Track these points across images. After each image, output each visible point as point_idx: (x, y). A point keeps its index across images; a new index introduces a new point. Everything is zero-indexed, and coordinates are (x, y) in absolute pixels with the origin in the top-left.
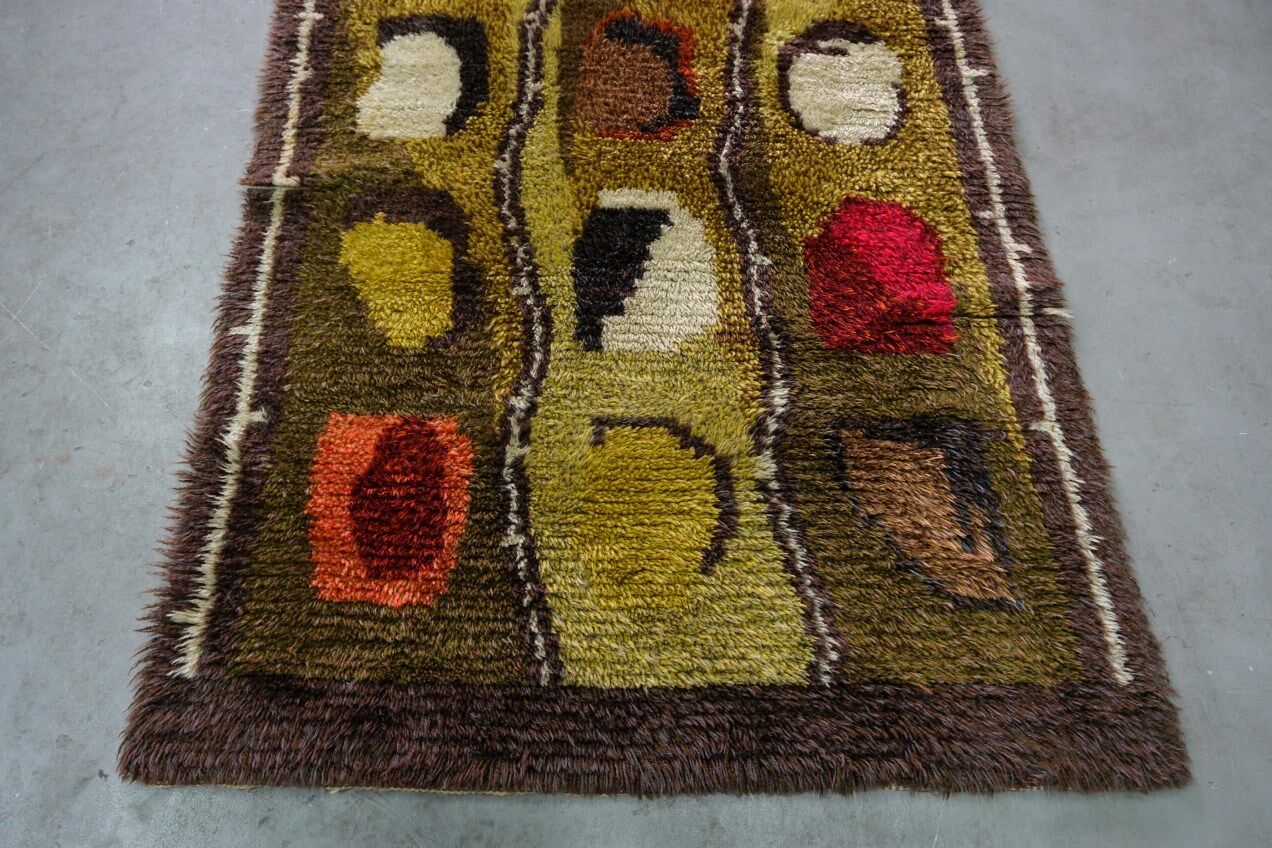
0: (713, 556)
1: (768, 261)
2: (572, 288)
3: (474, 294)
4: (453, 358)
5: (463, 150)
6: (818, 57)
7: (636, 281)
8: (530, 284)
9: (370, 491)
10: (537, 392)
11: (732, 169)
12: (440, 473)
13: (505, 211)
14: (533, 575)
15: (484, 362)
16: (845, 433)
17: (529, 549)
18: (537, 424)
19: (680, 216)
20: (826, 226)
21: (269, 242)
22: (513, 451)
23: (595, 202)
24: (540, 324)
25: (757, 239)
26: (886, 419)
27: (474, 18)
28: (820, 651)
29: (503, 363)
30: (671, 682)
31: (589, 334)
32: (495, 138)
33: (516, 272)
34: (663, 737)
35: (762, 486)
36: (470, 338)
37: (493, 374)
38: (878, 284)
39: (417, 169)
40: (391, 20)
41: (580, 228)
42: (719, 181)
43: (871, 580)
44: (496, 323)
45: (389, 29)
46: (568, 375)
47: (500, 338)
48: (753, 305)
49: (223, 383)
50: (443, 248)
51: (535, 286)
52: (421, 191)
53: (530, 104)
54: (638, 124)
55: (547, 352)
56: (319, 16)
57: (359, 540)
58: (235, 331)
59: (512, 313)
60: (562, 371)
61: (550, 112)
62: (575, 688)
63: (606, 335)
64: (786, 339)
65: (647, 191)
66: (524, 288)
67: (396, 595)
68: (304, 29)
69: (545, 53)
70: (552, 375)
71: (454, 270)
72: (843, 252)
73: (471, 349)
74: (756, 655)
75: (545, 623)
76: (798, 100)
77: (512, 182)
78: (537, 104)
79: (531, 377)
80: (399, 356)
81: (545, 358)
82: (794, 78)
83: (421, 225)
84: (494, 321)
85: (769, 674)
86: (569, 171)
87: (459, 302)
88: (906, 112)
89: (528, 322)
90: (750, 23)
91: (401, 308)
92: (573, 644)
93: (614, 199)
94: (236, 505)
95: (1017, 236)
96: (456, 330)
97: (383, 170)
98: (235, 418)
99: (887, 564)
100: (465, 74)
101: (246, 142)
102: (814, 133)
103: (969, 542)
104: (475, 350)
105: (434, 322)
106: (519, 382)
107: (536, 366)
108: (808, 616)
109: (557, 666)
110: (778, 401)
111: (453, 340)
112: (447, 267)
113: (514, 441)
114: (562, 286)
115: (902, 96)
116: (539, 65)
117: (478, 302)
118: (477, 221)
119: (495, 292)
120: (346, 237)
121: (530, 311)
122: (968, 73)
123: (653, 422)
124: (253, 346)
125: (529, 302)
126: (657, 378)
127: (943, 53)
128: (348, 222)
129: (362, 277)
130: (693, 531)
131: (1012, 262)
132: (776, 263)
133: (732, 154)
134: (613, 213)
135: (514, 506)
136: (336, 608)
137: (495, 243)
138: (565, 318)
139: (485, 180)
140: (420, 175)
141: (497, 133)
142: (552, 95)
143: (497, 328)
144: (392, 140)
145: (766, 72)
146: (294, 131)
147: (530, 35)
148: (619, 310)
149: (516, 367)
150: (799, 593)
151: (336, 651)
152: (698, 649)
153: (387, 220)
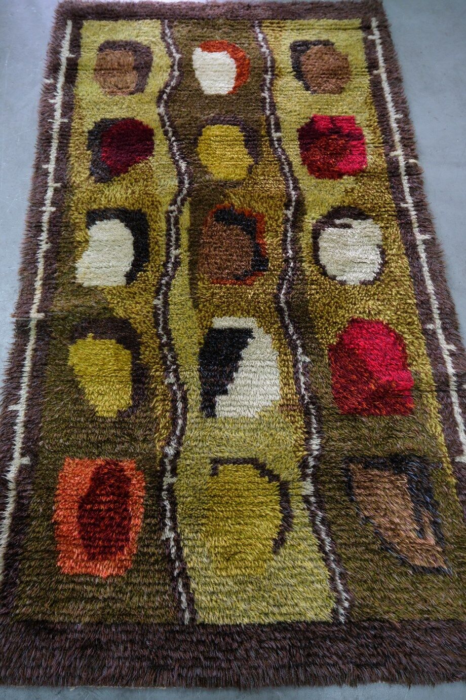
0: (280, 542)
1: (308, 360)
2: (198, 379)
3: (144, 384)
4: (133, 424)
5: (136, 293)
6: (335, 230)
7: (234, 373)
8: (175, 376)
9: (89, 507)
10: (180, 444)
11: (287, 303)
12: (127, 495)
13: (161, 332)
14: (179, 557)
15: (150, 426)
16: (352, 466)
17: (177, 541)
18: (181, 463)
19: (258, 332)
20: (341, 337)
21: (29, 353)
22: (168, 480)
23: (210, 325)
24: (181, 401)
25: (303, 346)
26: (375, 457)
27: (141, 210)
28: (339, 601)
29: (161, 426)
30: (256, 620)
31: (208, 408)
32: (154, 285)
33: (167, 370)
34: (252, 654)
35: (306, 499)
36: (142, 411)
37: (155, 433)
38: (370, 373)
39: (111, 306)
40: (94, 212)
41: (202, 341)
42: (280, 310)
43: (367, 556)
44: (157, 401)
45: (94, 216)
46: (197, 433)
47: (159, 410)
48: (300, 387)
49: (5, 440)
50: (126, 355)
51: (177, 378)
52: (113, 319)
53: (173, 263)
54: (234, 275)
55: (185, 419)
56: (53, 209)
57: (83, 538)
58: (12, 408)
59: (165, 395)
60: (193, 431)
61: (184, 269)
62: (203, 625)
63: (218, 408)
64: (319, 409)
65: (240, 318)
66: (172, 379)
67: (104, 570)
68: (45, 218)
69: (181, 232)
70: (188, 433)
71: (132, 370)
72: (351, 353)
73: (143, 417)
74: (302, 604)
75: (186, 586)
76: (324, 257)
77: (163, 312)
78: (177, 264)
79: (177, 435)
80: (103, 423)
81: (184, 423)
82: (322, 244)
83: (113, 341)
84: (155, 400)
85: (310, 616)
86: (196, 306)
87: (135, 389)
88: (385, 264)
89: (174, 401)
90: (296, 210)
91: (103, 393)
92: (202, 599)
93: (222, 322)
94: (14, 516)
95: (448, 340)
96: (134, 406)
97: (92, 307)
98: (12, 463)
99: (375, 547)
100: (136, 245)
101: (14, 288)
102: (333, 278)
103: (422, 532)
104: (145, 418)
105: (122, 401)
106: (169, 438)
107: (179, 428)
108: (332, 579)
109: (193, 612)
110: (315, 447)
111: (133, 412)
112: (128, 367)
113: (168, 474)
114: (193, 377)
115: (383, 253)
116: (178, 239)
117: (146, 388)
118: (144, 339)
119: (155, 382)
120: (72, 348)
121: (175, 394)
122: (420, 237)
123: (245, 461)
124: (21, 418)
125: (175, 388)
126: (247, 434)
127: (406, 226)
128: (73, 340)
129: (81, 374)
130: (268, 528)
131: (445, 356)
132: (313, 361)
133: (287, 293)
134: (220, 331)
135: (168, 514)
136: (71, 579)
137: (155, 351)
138: (195, 398)
139: (148, 312)
140: (112, 309)
141: (155, 283)
142: (185, 258)
143: (157, 404)
144: (96, 287)
145: (305, 240)
146: (41, 282)
147: (172, 220)
148: (225, 392)
149: (168, 428)
150: (328, 565)
151: (71, 605)
152: (271, 601)
153: (94, 338)
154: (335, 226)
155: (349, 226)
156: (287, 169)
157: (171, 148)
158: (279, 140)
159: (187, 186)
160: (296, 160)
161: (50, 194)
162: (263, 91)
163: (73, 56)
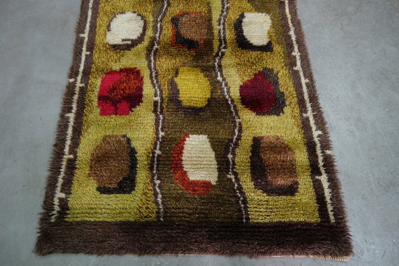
27: (242, 49)
39: (250, 4)
54: (189, 14)
56: (293, 54)
61: (214, 18)
68: (296, 49)
76: (142, 23)
78: (219, 21)
82: (141, 29)
90: (152, 47)
100: (242, 31)
116: (219, 33)
122: (86, 35)
133: (163, 6)
144: (258, 12)
145: (150, 33)
146: (288, 17)
147: (223, 43)
154: (132, 40)
155: (123, 40)
156: (154, 74)
157: (228, 89)
158: (156, 95)
159: (216, 64)
160: (147, 81)
161: (299, 63)
162: (163, 137)
163: (317, 177)
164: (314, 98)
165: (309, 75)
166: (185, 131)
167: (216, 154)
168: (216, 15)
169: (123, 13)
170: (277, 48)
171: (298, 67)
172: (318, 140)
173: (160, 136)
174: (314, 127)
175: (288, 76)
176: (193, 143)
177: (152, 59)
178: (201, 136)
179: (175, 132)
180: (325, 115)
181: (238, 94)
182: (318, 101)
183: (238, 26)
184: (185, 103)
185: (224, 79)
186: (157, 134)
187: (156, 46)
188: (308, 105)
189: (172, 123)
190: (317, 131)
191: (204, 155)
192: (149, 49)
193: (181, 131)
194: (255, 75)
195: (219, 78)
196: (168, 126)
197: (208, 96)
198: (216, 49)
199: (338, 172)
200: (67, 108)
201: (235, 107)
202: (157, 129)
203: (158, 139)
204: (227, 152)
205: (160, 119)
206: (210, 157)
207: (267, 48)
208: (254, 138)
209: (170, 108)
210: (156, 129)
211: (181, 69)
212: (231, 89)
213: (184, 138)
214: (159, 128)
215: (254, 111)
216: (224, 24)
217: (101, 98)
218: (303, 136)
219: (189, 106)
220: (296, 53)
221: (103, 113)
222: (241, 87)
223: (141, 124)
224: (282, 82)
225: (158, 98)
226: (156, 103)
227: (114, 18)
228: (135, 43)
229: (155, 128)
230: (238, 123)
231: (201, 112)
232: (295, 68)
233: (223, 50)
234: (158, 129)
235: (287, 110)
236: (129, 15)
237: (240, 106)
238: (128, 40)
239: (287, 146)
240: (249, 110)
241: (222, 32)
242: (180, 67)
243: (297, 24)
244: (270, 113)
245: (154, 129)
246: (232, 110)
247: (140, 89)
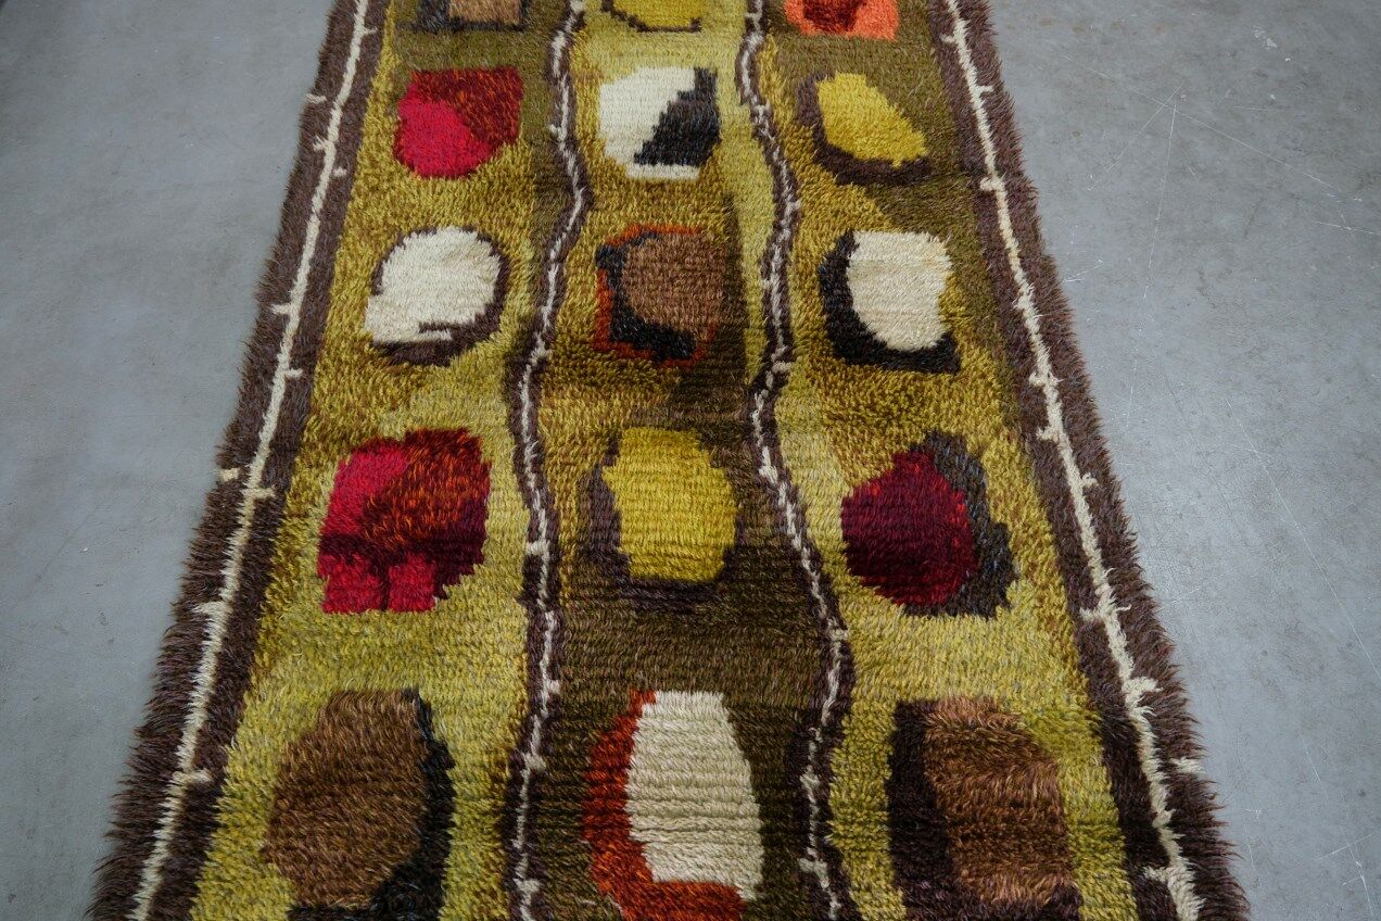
1: (551, 127)
6: (451, 320)
8: (755, 111)
13: (783, 164)
16: (516, 22)
19: (624, 159)
20: (493, 153)
21: (989, 146)
23: (702, 169)
24: (744, 84)
25: (557, 142)
29: (771, 61)
31: (705, 81)
33: (768, 118)
37: (777, 53)
39: (873, 202)
41: (714, 150)
44: (780, 85)
51: (751, 110)
52: (865, 182)
53: (772, 262)
54: (659, 237)
55: (738, 66)
56: (1033, 379)
60: (725, 56)
61: (749, 251)
63: (691, 78)
64: (549, 70)
68: (1044, 365)
71: (821, 118)
73: (797, 72)
76: (492, 267)
77: (782, 190)
78: (765, 260)
79: (748, 50)
80: (853, 69)
81: (738, 63)
82: (489, 289)
83: (857, 156)
84: (782, 88)
86: (727, 197)
88: (380, 260)
89: (754, 83)
90: (525, 355)
91: (860, 98)
93: (684, 172)
96: (811, 82)
98: (965, 38)
100: (847, 298)
102: (483, 237)
105: (831, 88)
106: (757, 51)
107: (745, 58)
110: (562, 38)
111: (813, 75)
113: (756, 20)
115: (376, 276)
116: (767, 302)
119: (784, 105)
120: (923, 150)
122: (293, 307)
123: (655, 30)
124: (970, 77)
125: (754, 100)
128: (924, 160)
131: (336, 133)
132: (544, 126)
133: (570, 208)
138: (725, 86)
140: (870, 196)
141: (802, 231)
142: (750, 270)
144: (906, 232)
145: (519, 302)
146: (1008, 246)
148: (680, 94)
149: (760, 57)
153: (890, 162)
154: (455, 328)
155: (424, 328)
156: (529, 454)
157: (801, 512)
158: (533, 536)
159: (755, 416)
160: (502, 479)
161: (1054, 413)
162: (555, 701)
163: (1152, 873)
164: (1117, 550)
165: (1094, 460)
166: (640, 675)
167: (754, 772)
168: (754, 241)
169: (427, 229)
170: (974, 359)
171: (1055, 429)
172: (1146, 715)
173: (545, 696)
174: (1126, 666)
175: (1020, 464)
176: (667, 725)
177: (525, 396)
178: (698, 696)
179: (602, 679)
180: (1162, 616)
181: (836, 532)
182: (1136, 559)
183: (833, 277)
184: (642, 566)
185: (785, 476)
186: (533, 687)
187: (540, 351)
188: (1100, 576)
189: (591, 645)
190: (1137, 680)
191: (710, 777)
192: (515, 361)
193: (623, 677)
194: (897, 458)
195: (768, 471)
196: (574, 656)
197: (728, 539)
198: (754, 364)
199: (1231, 849)
200: (203, 583)
201: (825, 581)
202: (534, 669)
203: (535, 706)
204: (796, 763)
205: (547, 629)
206: (734, 785)
207: (939, 359)
208: (900, 705)
209: (583, 586)
210: (529, 668)
211: (628, 437)
212: (810, 511)
213: (635, 702)
214: (541, 664)
215: (897, 600)
216: (782, 272)
217: (332, 543)
218: (1084, 698)
219: (656, 575)
220: (1043, 377)
221: (336, 602)
222: (847, 503)
223: (473, 648)
224: (997, 486)
225: (540, 547)
226: (532, 563)
227: (397, 248)
228: (465, 338)
229: (525, 665)
230: (838, 645)
231: (700, 602)
232: (1044, 435)
233: (781, 366)
234: (538, 667)
235: (1018, 592)
236: (451, 237)
237: (843, 579)
238: (442, 327)
239: (1028, 742)
240: (878, 592)
241: (776, 299)
242: (626, 427)
243: (1042, 272)
244: (956, 608)
245: (521, 669)
246: (815, 590)
247: (478, 511)
